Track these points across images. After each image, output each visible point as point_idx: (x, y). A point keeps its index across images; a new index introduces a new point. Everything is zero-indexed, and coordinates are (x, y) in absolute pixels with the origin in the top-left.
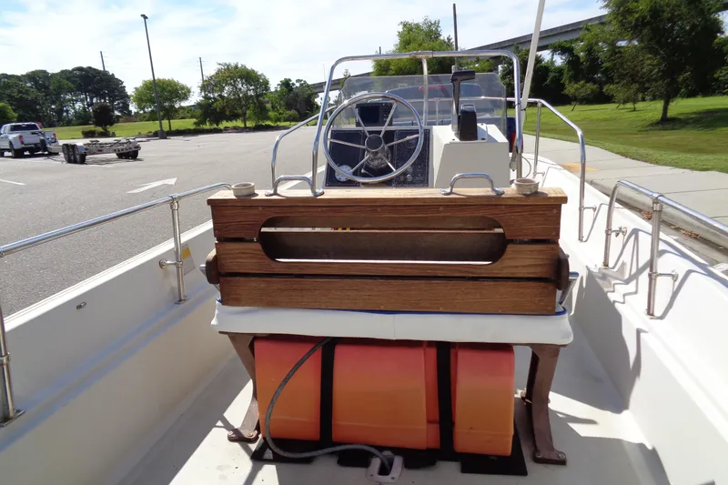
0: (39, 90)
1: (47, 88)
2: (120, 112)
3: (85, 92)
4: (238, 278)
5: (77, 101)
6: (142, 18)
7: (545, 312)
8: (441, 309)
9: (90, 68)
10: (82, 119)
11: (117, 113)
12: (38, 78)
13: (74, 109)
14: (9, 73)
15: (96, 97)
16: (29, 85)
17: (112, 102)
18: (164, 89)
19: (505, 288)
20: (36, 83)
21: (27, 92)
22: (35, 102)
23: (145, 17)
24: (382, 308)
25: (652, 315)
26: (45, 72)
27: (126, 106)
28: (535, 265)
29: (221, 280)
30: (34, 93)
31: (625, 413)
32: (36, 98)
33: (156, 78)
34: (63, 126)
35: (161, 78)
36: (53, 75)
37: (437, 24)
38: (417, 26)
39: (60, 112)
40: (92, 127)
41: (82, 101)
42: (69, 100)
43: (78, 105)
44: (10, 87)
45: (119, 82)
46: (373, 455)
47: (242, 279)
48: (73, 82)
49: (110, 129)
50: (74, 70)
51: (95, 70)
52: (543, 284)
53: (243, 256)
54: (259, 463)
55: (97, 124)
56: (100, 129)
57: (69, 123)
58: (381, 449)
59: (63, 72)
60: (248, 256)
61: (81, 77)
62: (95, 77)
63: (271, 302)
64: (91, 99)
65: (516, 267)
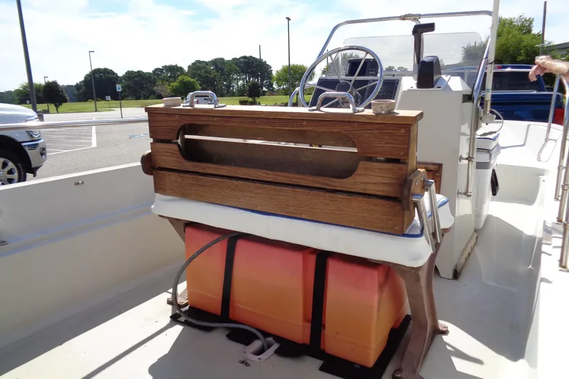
0: (217, 71)
1: (222, 70)
2: (267, 88)
3: (245, 73)
4: (164, 172)
5: (240, 79)
6: (287, 20)
7: (392, 232)
8: (304, 216)
9: (251, 57)
10: (241, 92)
11: (264, 89)
12: (219, 63)
13: (238, 85)
14: (201, 60)
15: (252, 77)
16: (212, 68)
17: (262, 81)
18: (296, 72)
19: (356, 203)
20: (216, 66)
21: (210, 73)
22: (214, 79)
23: (289, 19)
24: (259, 209)
25: (565, 267)
26: (223, 59)
27: (271, 85)
28: (384, 184)
29: (154, 172)
30: (214, 73)
31: (521, 362)
32: (215, 77)
33: (291, 64)
34: (229, 96)
35: (295, 64)
36: (228, 61)
37: (531, 22)
38: (511, 22)
39: (229, 86)
40: (245, 98)
41: (243, 79)
42: (235, 79)
43: (240, 83)
44: (200, 69)
45: (269, 67)
46: (257, 338)
47: (167, 173)
48: (239, 66)
49: (258, 100)
50: (240, 58)
51: (254, 58)
52: (391, 203)
53: (167, 154)
54: (174, 322)
55: (250, 96)
56: (251, 99)
57: (233, 95)
58: (266, 334)
59: (233, 59)
60: (170, 155)
61: (245, 62)
62: (253, 63)
63: (185, 195)
64: (249, 79)
65: (367, 183)
